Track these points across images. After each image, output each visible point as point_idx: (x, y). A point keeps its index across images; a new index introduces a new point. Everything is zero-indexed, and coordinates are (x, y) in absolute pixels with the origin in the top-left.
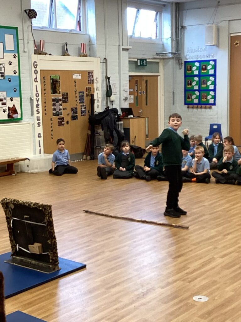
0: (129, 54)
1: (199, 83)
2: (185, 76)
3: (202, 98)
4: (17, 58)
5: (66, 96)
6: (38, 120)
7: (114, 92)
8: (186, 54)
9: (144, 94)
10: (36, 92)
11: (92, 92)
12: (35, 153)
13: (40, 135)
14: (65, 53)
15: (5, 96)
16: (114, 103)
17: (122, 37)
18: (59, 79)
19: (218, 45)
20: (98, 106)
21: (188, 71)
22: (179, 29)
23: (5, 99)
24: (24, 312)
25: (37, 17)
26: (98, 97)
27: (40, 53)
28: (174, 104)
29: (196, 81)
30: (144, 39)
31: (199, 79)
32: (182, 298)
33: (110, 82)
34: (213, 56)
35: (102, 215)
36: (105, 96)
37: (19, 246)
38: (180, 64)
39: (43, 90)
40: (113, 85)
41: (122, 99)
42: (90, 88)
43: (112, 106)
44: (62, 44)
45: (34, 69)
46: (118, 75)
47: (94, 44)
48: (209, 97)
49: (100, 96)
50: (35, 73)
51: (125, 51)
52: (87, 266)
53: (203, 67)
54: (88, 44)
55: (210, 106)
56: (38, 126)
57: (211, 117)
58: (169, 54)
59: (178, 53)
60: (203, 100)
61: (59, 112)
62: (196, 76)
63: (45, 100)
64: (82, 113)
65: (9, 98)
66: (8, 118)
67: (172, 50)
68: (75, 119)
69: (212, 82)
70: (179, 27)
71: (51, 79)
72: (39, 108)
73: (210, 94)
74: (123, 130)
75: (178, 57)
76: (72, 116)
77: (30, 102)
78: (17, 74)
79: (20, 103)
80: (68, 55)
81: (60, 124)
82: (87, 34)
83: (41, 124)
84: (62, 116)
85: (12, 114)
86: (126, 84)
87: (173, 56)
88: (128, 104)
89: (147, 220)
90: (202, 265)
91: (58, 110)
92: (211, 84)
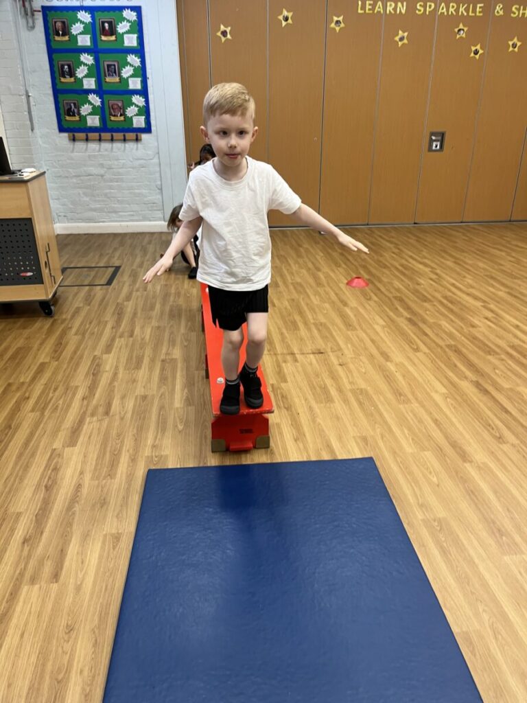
1: (97, 71)
2: (51, 51)
28: (32, 130)
29: (85, 65)
31: (97, 60)
48: (131, 111)
53: (103, 27)
55: (137, 136)
57: (142, 162)
60: (113, 118)
62: (85, 50)
73: (133, 104)
92: (132, 76)
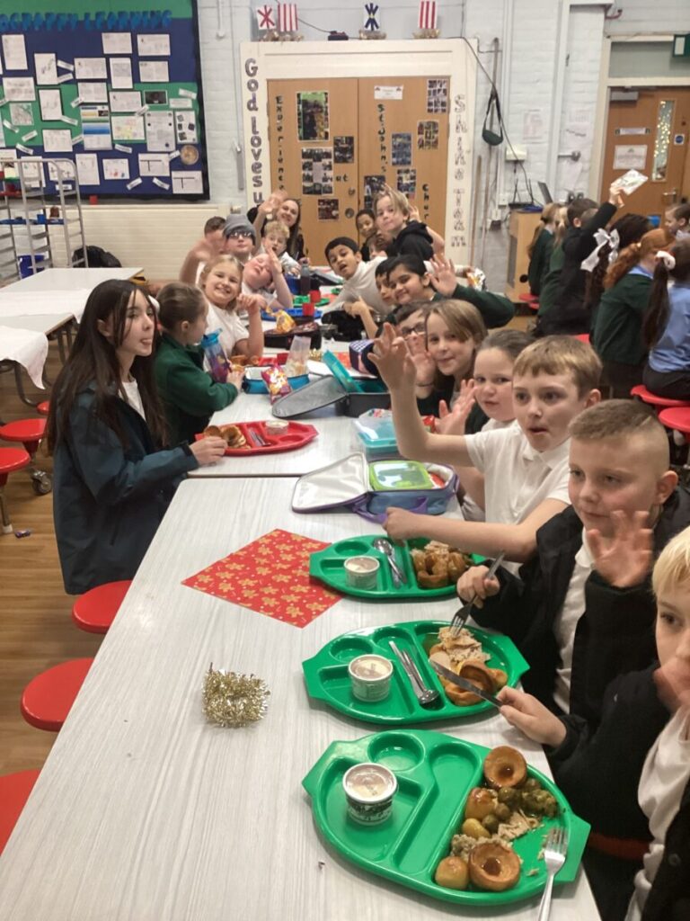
5: (345, 146)
10: (252, 135)
18: (326, 101)
20: (459, 175)
26: (460, 149)
27: (277, 37)
42: (435, 125)
43: (513, 174)
45: (246, 79)
46: (549, 86)
50: (250, 88)
54: (461, 2)
61: (321, 185)
63: (281, 154)
71: (299, 103)
72: (260, 172)
76: (366, 197)
77: (236, 156)
81: (326, 214)
84: (332, 195)
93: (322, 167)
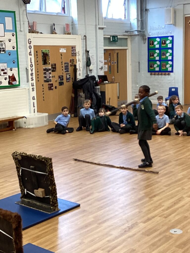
0: (104, 32)
1: (160, 55)
2: (149, 49)
3: (162, 67)
4: (15, 36)
5: (54, 66)
6: (32, 86)
7: (92, 62)
8: (149, 31)
9: (116, 64)
10: (30, 64)
11: (75, 63)
12: (30, 112)
13: (34, 98)
14: (53, 32)
15: (6, 67)
16: (92, 71)
17: (98, 18)
18: (49, 53)
19: (175, 24)
20: (80, 74)
21: (151, 45)
22: (143, 11)
23: (6, 69)
24: (33, 244)
25: (30, 3)
26: (79, 67)
27: (33, 32)
28: (139, 72)
29: (157, 53)
30: (115, 19)
31: (160, 52)
32: (161, 231)
33: (89, 55)
34: (171, 33)
35: (88, 162)
36: (85, 66)
37: (27, 190)
38: (144, 39)
39: (36, 61)
40: (91, 57)
41: (99, 68)
42: (73, 60)
43: (91, 73)
44: (51, 24)
45: (28, 45)
46: (95, 49)
47: (76, 24)
48: (168, 66)
49: (81, 66)
50: (29, 48)
51: (101, 29)
52: (81, 205)
53: (163, 42)
54: (71, 24)
55: (169, 73)
56: (32, 91)
57: (170, 81)
58: (135, 32)
59: (143, 30)
60: (163, 68)
61: (49, 79)
62: (157, 49)
63: (38, 70)
64: (67, 80)
65: (9, 69)
66: (9, 84)
67: (137, 29)
68: (62, 85)
69: (170, 54)
70: (143, 10)
71: (42, 53)
72: (33, 76)
73: (168, 64)
74: (100, 93)
75: (143, 34)
76: (59, 82)
77: (26, 71)
78: (15, 49)
79: (17, 72)
80: (56, 33)
81: (50, 88)
82: (71, 16)
83: (35, 89)
84: (51, 82)
85: (11, 81)
86: (101, 56)
87: (139, 33)
88: (103, 72)
89: (125, 167)
90: (173, 203)
91: (48, 78)
92: (169, 56)
93: (49, 73)
